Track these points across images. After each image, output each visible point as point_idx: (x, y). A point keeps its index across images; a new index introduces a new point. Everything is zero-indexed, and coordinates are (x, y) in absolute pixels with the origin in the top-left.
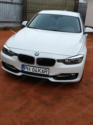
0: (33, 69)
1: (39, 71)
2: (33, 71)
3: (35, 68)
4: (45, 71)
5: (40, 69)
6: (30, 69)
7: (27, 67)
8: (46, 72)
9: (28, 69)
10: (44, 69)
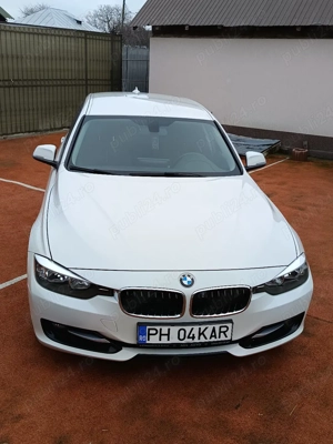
0: (182, 332)
1: (200, 335)
2: (182, 337)
3: (188, 329)
4: (220, 332)
5: (203, 328)
6: (168, 335)
7: (158, 328)
8: (224, 332)
9: (161, 335)
10: (217, 327)
